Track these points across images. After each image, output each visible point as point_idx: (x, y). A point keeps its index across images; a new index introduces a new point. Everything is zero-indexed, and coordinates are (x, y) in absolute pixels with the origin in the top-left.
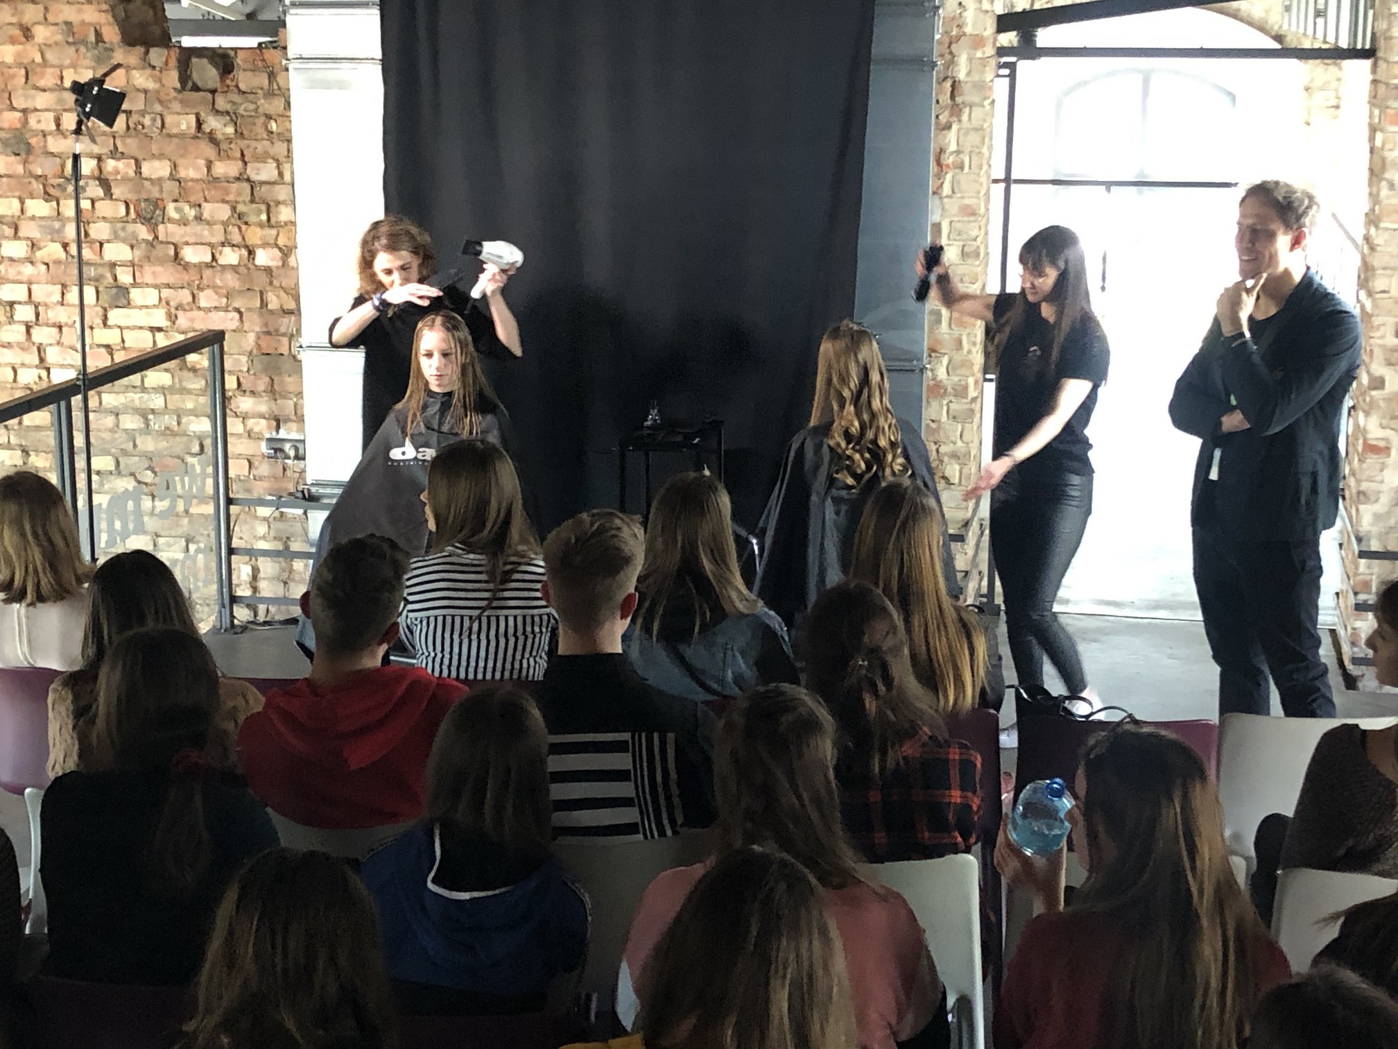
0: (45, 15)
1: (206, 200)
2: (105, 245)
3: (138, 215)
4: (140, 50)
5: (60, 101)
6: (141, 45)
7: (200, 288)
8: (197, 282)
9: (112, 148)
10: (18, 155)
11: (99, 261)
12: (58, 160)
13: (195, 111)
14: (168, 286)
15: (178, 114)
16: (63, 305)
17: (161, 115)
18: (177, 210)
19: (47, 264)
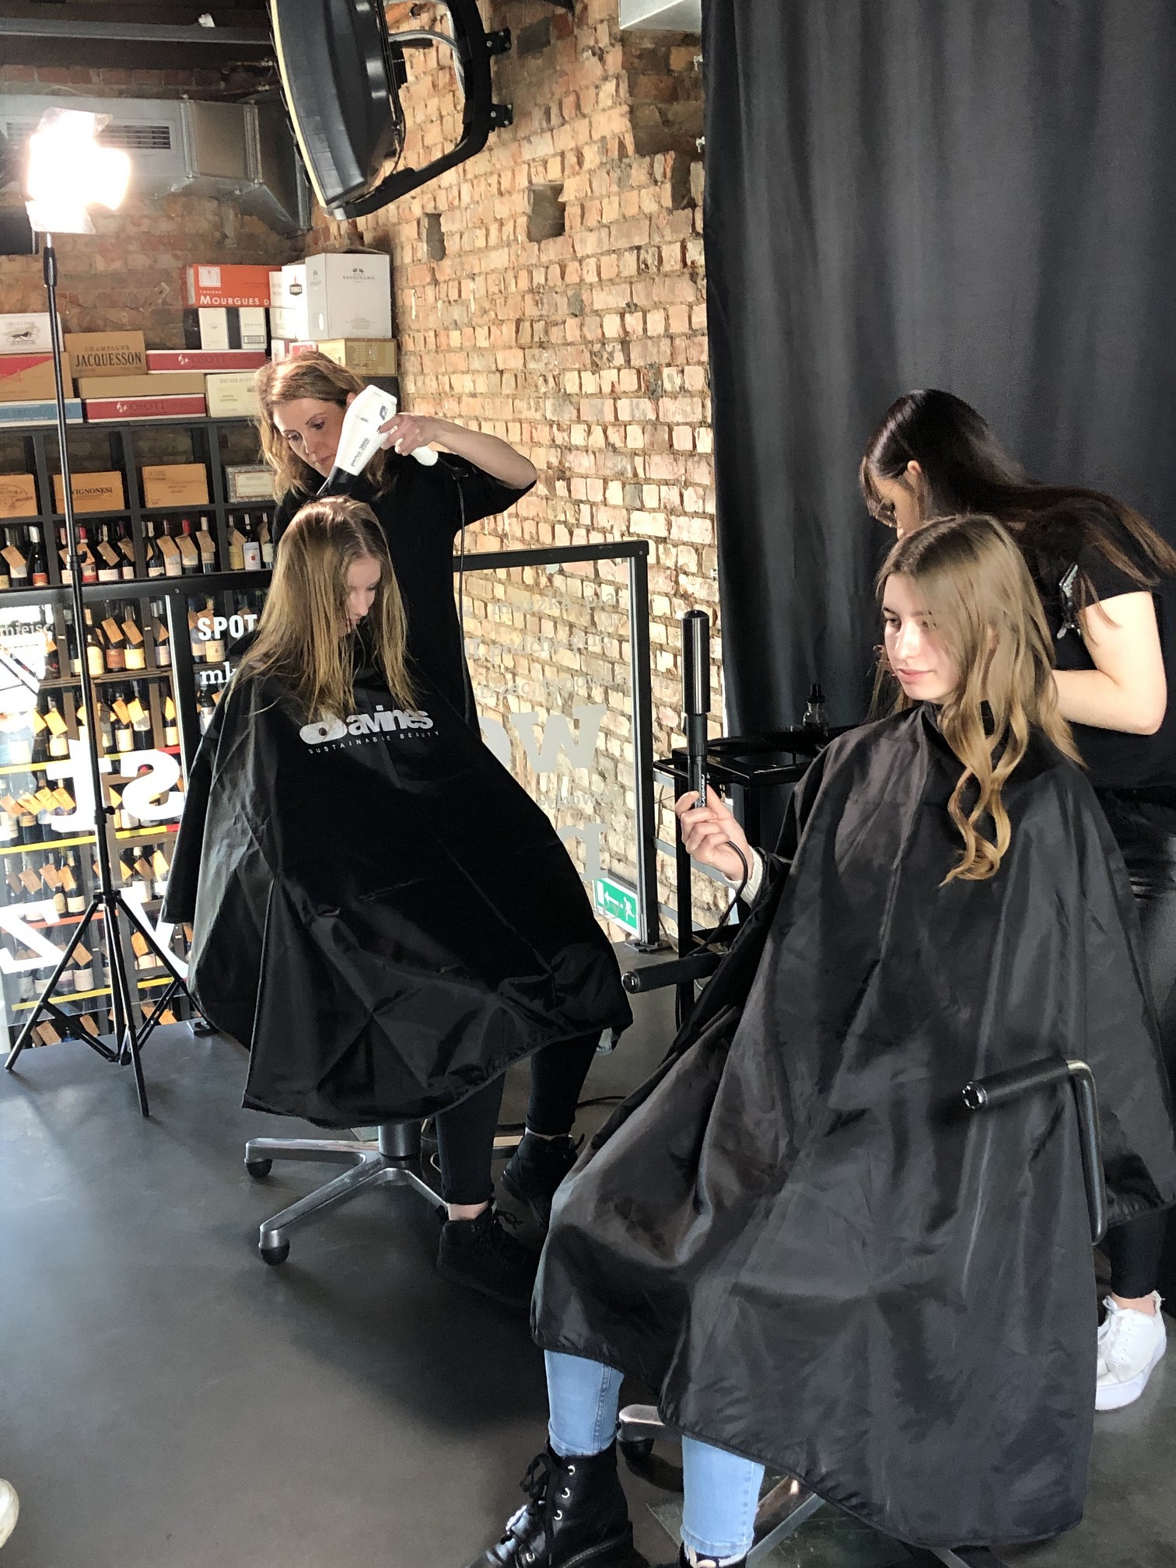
0: (590, 132)
1: (688, 364)
2: (628, 427)
3: (647, 387)
4: (647, 159)
5: (600, 241)
6: (649, 154)
7: (687, 484)
8: (683, 478)
9: (629, 300)
10: (576, 316)
11: (624, 450)
12: (598, 318)
13: (681, 237)
14: (667, 483)
15: (670, 243)
16: (606, 505)
17: (659, 247)
18: (670, 377)
19: (594, 453)
